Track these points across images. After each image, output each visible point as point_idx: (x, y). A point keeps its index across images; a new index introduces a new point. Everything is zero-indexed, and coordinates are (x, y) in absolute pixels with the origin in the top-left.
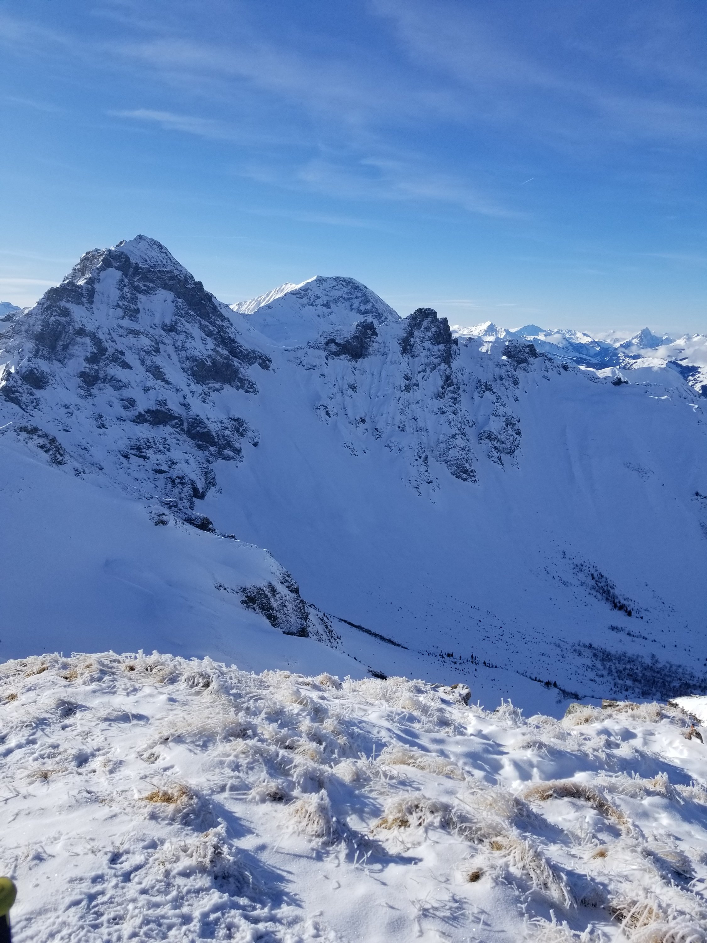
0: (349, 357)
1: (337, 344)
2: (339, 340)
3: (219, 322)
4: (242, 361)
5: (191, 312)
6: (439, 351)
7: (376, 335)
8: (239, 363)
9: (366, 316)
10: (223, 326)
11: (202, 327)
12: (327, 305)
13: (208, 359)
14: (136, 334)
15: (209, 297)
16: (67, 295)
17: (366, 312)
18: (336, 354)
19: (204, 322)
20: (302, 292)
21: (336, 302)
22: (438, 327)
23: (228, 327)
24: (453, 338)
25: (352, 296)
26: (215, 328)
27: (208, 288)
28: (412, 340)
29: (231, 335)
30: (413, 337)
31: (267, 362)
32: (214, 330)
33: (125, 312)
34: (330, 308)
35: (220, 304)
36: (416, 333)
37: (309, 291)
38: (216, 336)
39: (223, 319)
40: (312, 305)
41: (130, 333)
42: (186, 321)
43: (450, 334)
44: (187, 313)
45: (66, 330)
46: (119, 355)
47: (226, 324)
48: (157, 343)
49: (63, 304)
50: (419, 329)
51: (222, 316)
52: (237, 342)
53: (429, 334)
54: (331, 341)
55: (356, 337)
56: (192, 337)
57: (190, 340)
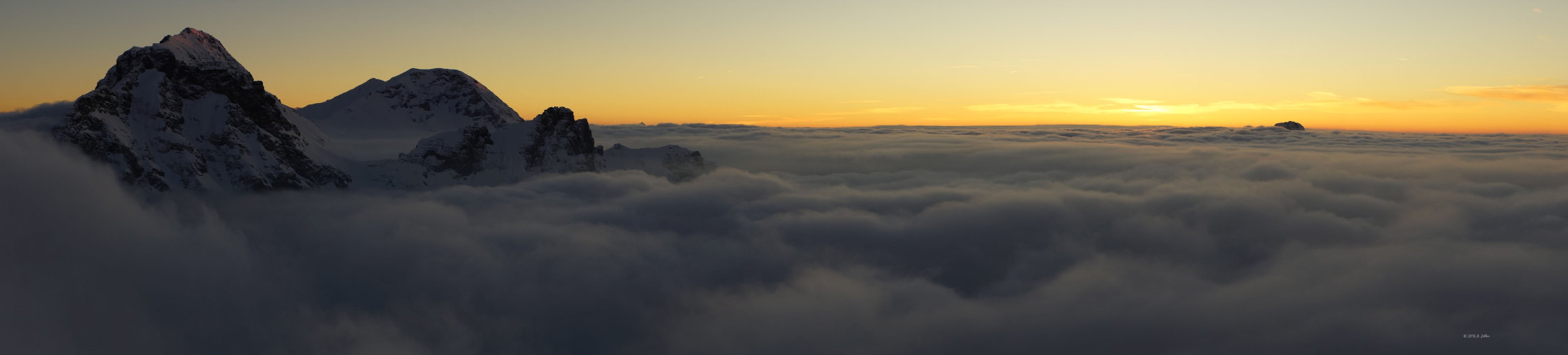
0: (454, 173)
1: (439, 157)
2: (440, 152)
3: (284, 132)
4: (312, 180)
6: (578, 163)
7: (491, 143)
9: (477, 119)
10: (288, 136)
11: (261, 139)
12: (425, 106)
14: (179, 150)
15: (272, 100)
16: (100, 104)
17: (477, 113)
18: (438, 169)
19: (263, 132)
20: (393, 90)
21: (438, 101)
22: (576, 132)
23: (296, 138)
25: (458, 94)
26: (278, 139)
27: (268, 88)
28: (542, 148)
29: (298, 147)
30: (543, 145)
33: (167, 123)
34: (429, 109)
35: (286, 108)
37: (401, 88)
38: (279, 149)
39: (289, 126)
40: (406, 106)
42: (242, 131)
45: (97, 146)
46: (158, 176)
47: (291, 133)
49: (96, 114)
50: (551, 135)
51: (287, 123)
54: (431, 152)
55: (464, 147)
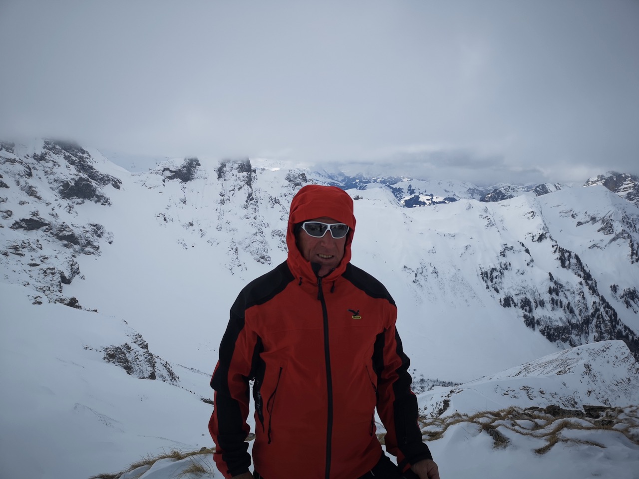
0: (180, 180)
1: (171, 171)
3: (80, 154)
4: (99, 182)
5: (57, 146)
6: (243, 177)
7: (200, 165)
8: (97, 184)
10: (83, 157)
11: (66, 158)
13: (72, 181)
18: (170, 178)
19: (67, 154)
23: (88, 158)
24: (252, 168)
28: (225, 169)
29: (89, 163)
30: (225, 167)
31: (118, 183)
32: (76, 160)
36: (227, 164)
38: (77, 164)
39: (83, 152)
41: (7, 161)
42: (54, 153)
43: (250, 166)
44: (54, 147)
47: (85, 155)
48: (30, 169)
51: (82, 150)
52: (94, 169)
53: (236, 166)
54: (166, 169)
55: (184, 167)
56: (58, 164)
57: (57, 166)
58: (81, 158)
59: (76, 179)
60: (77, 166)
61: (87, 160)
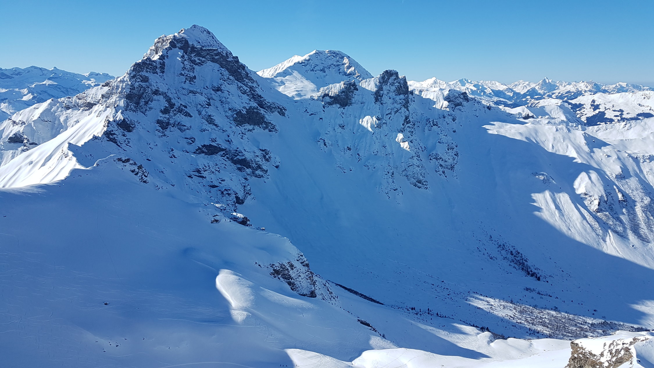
0: (339, 106)
1: (330, 97)
2: (331, 94)
3: (250, 84)
4: (267, 110)
5: (231, 77)
6: (400, 100)
7: (357, 90)
8: (265, 112)
9: (350, 77)
10: (253, 86)
11: (239, 88)
12: (323, 70)
13: (244, 109)
14: (194, 93)
15: (243, 67)
16: (146, 67)
17: (350, 74)
18: (330, 104)
19: (240, 84)
20: (306, 62)
21: (329, 68)
22: (399, 83)
24: (409, 90)
25: (340, 64)
26: (248, 88)
27: (241, 61)
28: (382, 92)
29: (258, 93)
30: (382, 90)
31: (283, 110)
32: (247, 90)
33: (186, 79)
34: (325, 72)
35: (250, 71)
36: (384, 87)
37: (310, 61)
38: (248, 93)
40: (313, 70)
41: (190, 93)
42: (228, 84)
43: (408, 88)
44: (228, 78)
45: (146, 91)
46: (183, 108)
47: (255, 85)
48: (209, 100)
49: (144, 73)
50: (386, 85)
51: (252, 80)
52: (262, 98)
53: (393, 88)
54: (326, 95)
55: (343, 92)
56: (232, 94)
57: (231, 96)
58: (251, 88)
59: (248, 108)
60: (248, 95)
61: (256, 89)
